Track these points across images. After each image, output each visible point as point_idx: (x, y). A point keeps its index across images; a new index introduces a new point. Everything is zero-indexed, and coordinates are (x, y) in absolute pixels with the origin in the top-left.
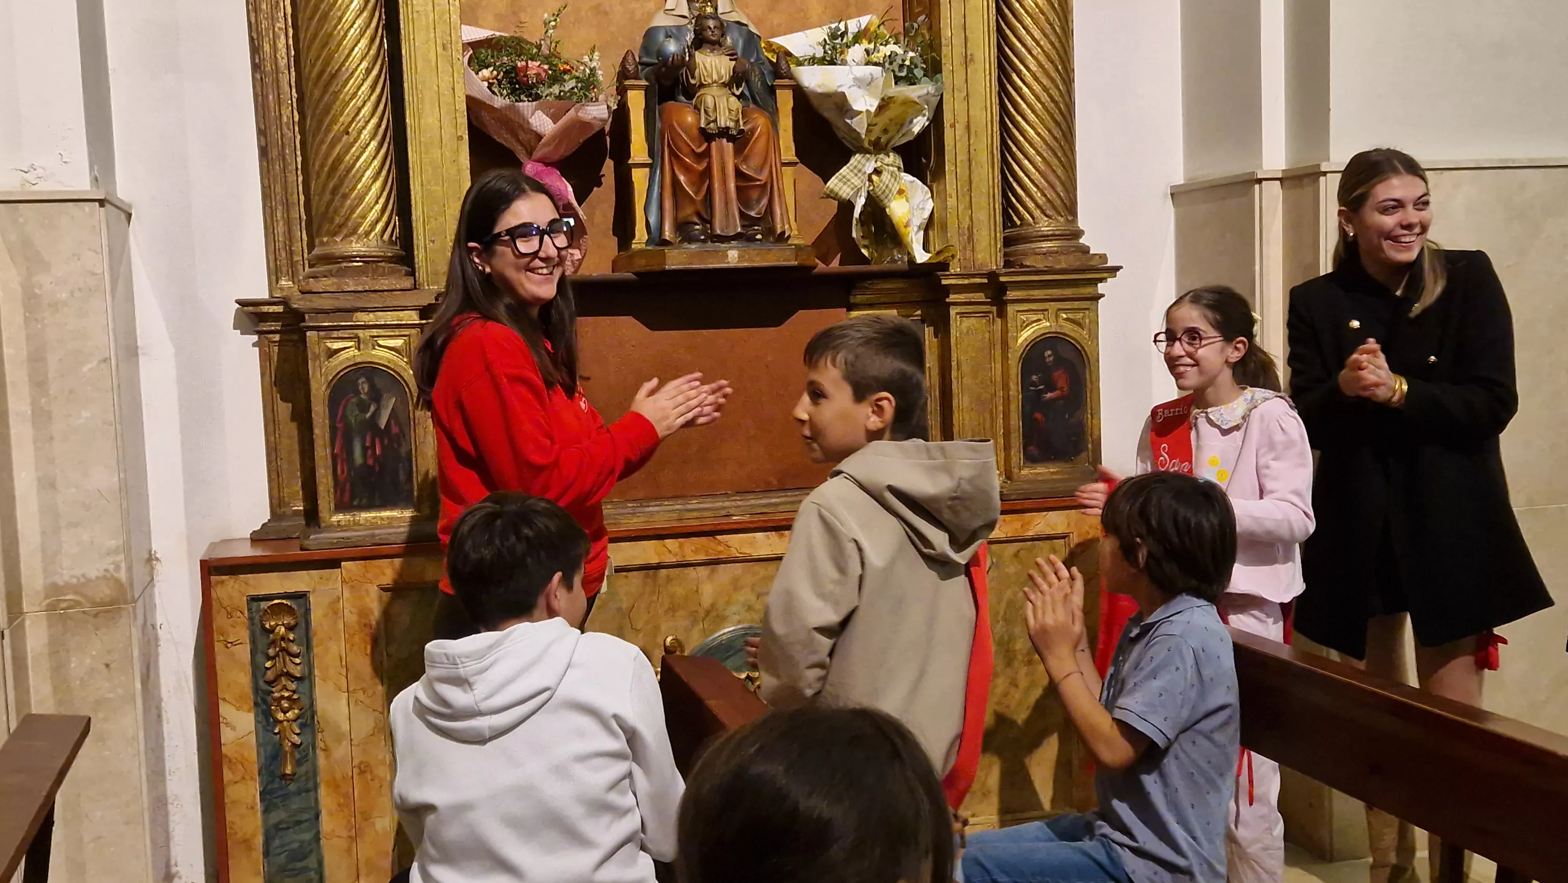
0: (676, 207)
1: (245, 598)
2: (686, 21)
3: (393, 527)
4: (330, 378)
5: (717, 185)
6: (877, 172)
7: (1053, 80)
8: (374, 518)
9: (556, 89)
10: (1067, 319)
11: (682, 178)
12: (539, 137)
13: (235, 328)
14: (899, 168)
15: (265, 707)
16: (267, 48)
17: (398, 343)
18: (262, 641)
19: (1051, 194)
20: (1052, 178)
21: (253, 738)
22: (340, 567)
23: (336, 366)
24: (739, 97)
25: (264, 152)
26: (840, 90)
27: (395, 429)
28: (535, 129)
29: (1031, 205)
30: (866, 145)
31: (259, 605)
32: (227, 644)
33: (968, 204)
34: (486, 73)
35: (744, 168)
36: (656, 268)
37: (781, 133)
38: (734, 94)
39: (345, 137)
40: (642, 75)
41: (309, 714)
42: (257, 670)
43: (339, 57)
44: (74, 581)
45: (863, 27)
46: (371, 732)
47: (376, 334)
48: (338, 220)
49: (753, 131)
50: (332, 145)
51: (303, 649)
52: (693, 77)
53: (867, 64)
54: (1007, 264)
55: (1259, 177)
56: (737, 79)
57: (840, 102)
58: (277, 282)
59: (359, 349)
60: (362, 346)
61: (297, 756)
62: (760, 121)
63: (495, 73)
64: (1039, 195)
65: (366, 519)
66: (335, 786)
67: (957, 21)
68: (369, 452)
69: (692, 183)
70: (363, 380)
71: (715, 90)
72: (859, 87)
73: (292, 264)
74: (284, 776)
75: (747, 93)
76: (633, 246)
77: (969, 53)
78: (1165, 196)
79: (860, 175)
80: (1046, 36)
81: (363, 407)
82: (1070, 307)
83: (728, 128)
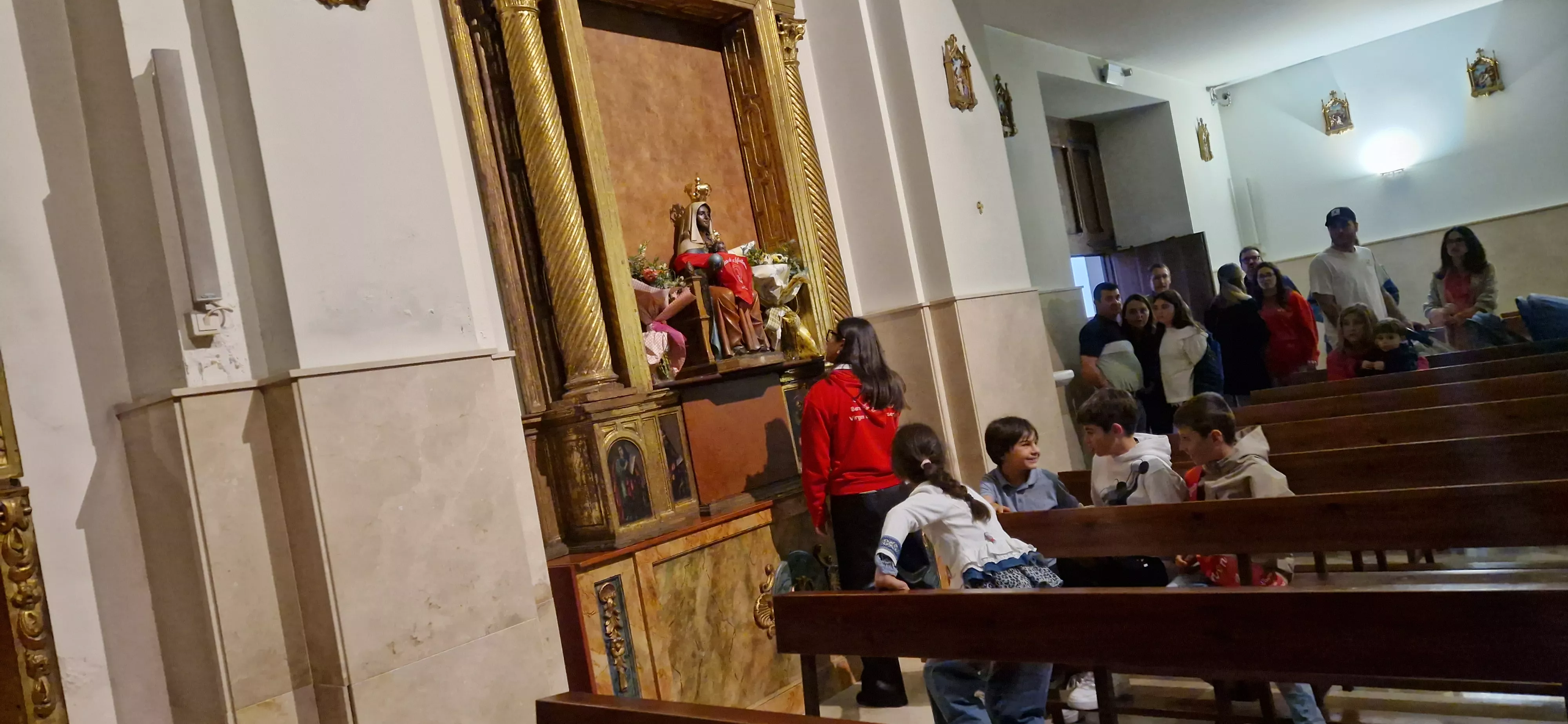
0: (729, 338)
1: (593, 585)
3: (648, 529)
4: (607, 449)
5: (745, 325)
6: (786, 316)
8: (638, 525)
11: (728, 319)
15: (610, 649)
17: (631, 425)
18: (601, 610)
21: (607, 668)
22: (633, 556)
23: (608, 441)
26: (771, 276)
27: (638, 474)
30: (779, 302)
31: (599, 588)
32: (589, 615)
35: (754, 316)
39: (591, 314)
40: (695, 273)
41: (630, 647)
42: (604, 627)
46: (662, 651)
47: (623, 421)
51: (623, 608)
55: (917, 307)
59: (616, 431)
61: (628, 675)
65: (635, 527)
68: (628, 488)
69: (738, 325)
70: (620, 448)
72: (778, 274)
74: (622, 690)
76: (710, 361)
79: (778, 318)
81: (622, 464)
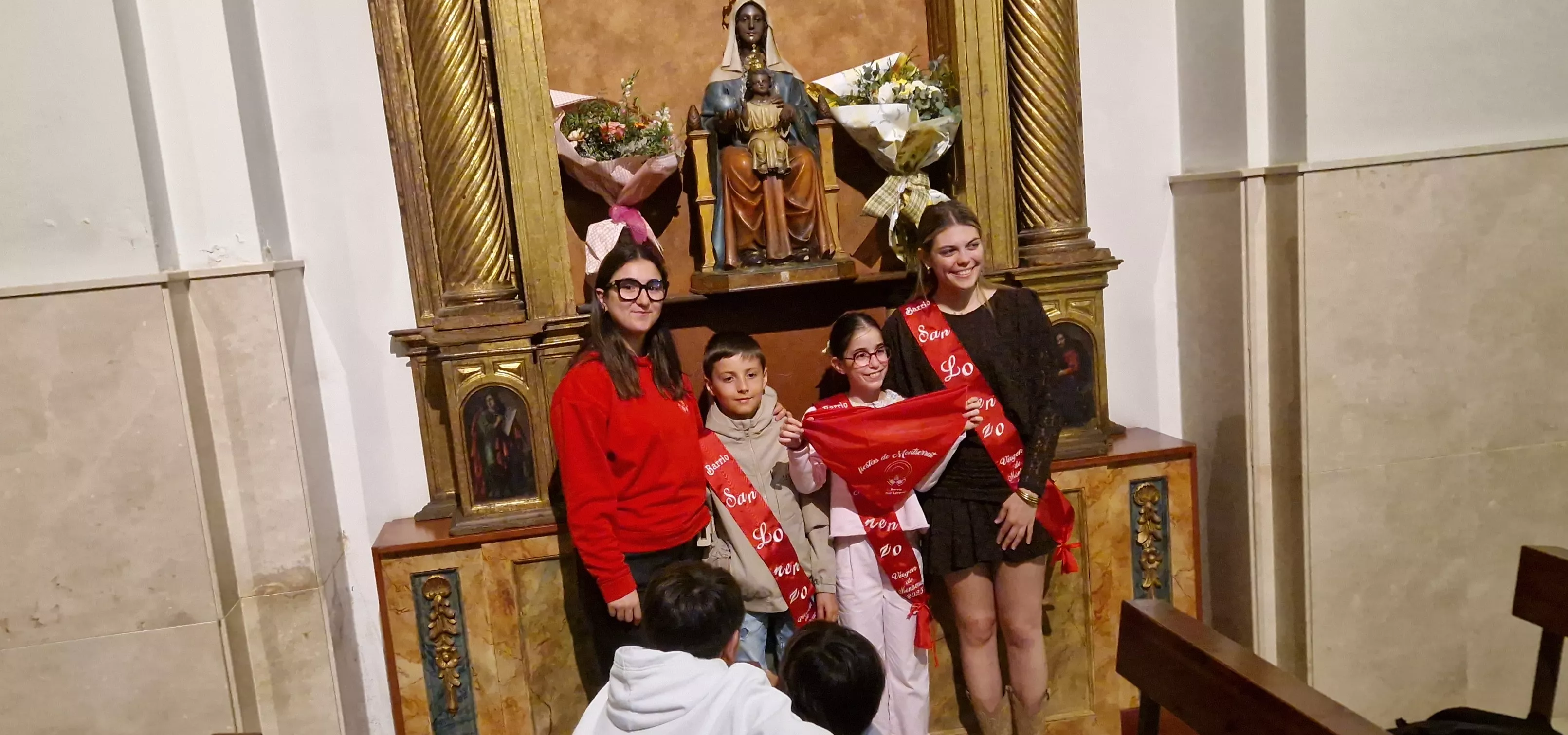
0: (737, 236)
1: (409, 576)
2: (739, 75)
3: (521, 513)
4: (463, 397)
5: (770, 218)
6: (908, 191)
7: (1058, 101)
8: (507, 506)
9: (632, 146)
10: (1076, 307)
11: (740, 213)
12: (621, 186)
13: (392, 352)
14: (926, 187)
15: (430, 658)
16: (400, 124)
17: (515, 365)
18: (425, 607)
19: (1059, 200)
20: (1060, 186)
21: (423, 682)
22: (481, 547)
23: (468, 387)
24: (785, 139)
25: (403, 210)
26: (873, 125)
27: (517, 435)
28: (616, 181)
29: (1042, 210)
30: (898, 169)
31: (420, 580)
32: (397, 612)
33: (986, 214)
34: (575, 134)
35: (792, 201)
36: (722, 290)
37: (824, 165)
38: (781, 137)
40: (704, 126)
41: (465, 661)
42: (422, 630)
43: (452, 135)
44: (276, 571)
45: (893, 64)
46: (514, 675)
47: (497, 360)
48: (461, 269)
49: (798, 168)
50: (452, 208)
51: (457, 612)
52: (746, 125)
53: (896, 101)
54: (1023, 263)
55: (1244, 175)
56: (783, 124)
57: (873, 135)
58: (421, 315)
59: (485, 373)
60: (487, 371)
61: (459, 694)
62: (804, 159)
63: (583, 133)
64: (1049, 201)
65: (500, 508)
66: (489, 716)
67: (972, 56)
68: (499, 454)
69: (747, 216)
70: (489, 397)
71: (765, 135)
72: (889, 122)
73: (432, 300)
74: (449, 711)
75: (794, 134)
76: (704, 270)
77: (983, 84)
78: (1165, 186)
79: (893, 194)
80: (1051, 62)
81: (491, 419)
82: (1077, 297)
83: (777, 168)
